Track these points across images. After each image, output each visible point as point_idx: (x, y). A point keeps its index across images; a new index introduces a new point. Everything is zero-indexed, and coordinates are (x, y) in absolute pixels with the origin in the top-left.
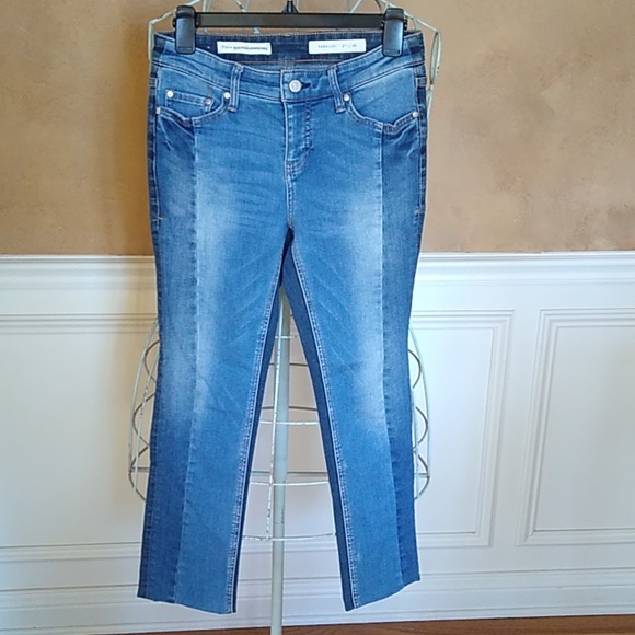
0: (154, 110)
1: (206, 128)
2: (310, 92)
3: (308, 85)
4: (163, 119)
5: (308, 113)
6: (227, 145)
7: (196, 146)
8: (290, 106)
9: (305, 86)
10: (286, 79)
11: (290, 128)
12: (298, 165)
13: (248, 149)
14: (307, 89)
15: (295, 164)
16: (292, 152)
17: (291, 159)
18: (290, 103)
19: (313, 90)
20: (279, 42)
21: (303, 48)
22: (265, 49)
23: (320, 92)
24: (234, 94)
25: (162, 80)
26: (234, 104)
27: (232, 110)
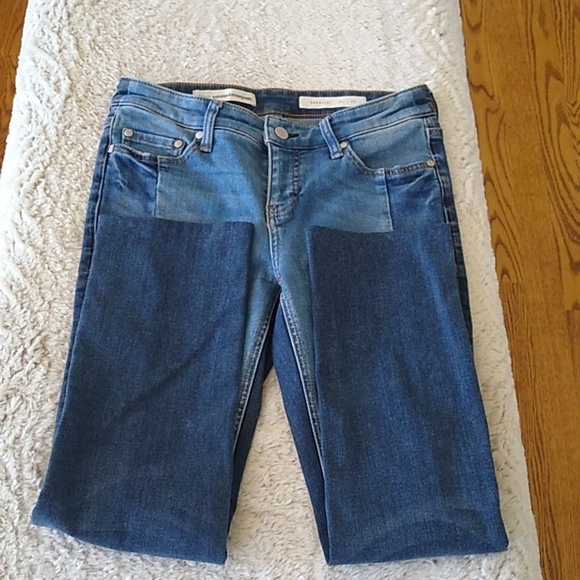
0: (107, 148)
2: (298, 141)
3: (296, 135)
4: (117, 157)
8: (276, 148)
9: (292, 135)
10: (271, 123)
11: (273, 171)
12: (283, 210)
14: (294, 139)
15: (280, 208)
16: (276, 195)
17: (274, 203)
19: (303, 138)
20: (265, 95)
21: (292, 102)
22: (249, 99)
23: (311, 141)
24: (208, 133)
25: (120, 118)
26: (206, 142)
27: (206, 151)
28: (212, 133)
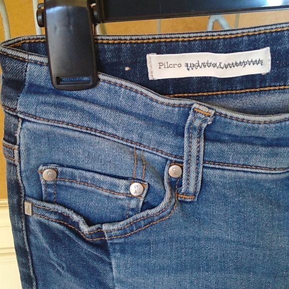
0: (21, 207)
1: (134, 244)
6: (181, 268)
7: (115, 273)
13: (223, 269)
22: (259, 62)
24: (193, 167)
25: (28, 149)
26: (191, 190)
27: (188, 200)
28: (200, 176)
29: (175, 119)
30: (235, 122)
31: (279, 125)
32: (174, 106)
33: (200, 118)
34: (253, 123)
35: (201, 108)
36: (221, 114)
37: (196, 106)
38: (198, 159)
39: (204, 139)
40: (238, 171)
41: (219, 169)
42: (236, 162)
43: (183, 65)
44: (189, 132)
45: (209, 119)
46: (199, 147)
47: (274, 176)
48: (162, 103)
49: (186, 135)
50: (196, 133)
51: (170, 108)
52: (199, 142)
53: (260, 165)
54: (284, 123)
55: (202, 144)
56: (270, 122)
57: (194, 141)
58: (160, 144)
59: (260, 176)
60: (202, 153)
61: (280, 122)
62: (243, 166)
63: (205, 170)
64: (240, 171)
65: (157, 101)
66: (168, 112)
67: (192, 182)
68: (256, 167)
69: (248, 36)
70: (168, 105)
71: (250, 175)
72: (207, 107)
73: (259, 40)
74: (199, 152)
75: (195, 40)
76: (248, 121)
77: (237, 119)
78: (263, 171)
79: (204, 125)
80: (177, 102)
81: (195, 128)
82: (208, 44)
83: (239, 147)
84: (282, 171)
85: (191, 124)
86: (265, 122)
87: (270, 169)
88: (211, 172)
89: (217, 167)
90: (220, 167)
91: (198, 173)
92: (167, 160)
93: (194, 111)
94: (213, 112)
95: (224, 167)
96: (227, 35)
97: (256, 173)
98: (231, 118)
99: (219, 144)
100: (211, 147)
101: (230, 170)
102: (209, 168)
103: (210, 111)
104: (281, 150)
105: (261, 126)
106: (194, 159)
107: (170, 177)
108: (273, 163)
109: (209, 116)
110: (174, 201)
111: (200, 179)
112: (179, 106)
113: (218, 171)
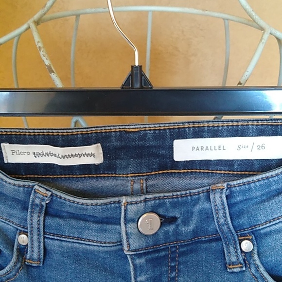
2: (177, 233)
3: (173, 220)
5: (173, 269)
8: (140, 261)
9: (166, 221)
10: (130, 215)
14: (171, 228)
18: (140, 256)
19: (183, 229)
20: (117, 144)
21: (162, 152)
22: (92, 155)
23: (195, 233)
24: (35, 237)
26: (35, 256)
27: (34, 265)
28: (42, 245)
29: (21, 197)
30: (68, 203)
31: (105, 207)
32: (19, 186)
33: (39, 198)
34: (82, 204)
35: (40, 189)
36: (57, 196)
37: (36, 187)
38: (39, 231)
39: (45, 214)
40: (73, 242)
41: (57, 240)
42: (71, 235)
43: (31, 153)
44: (32, 208)
45: (46, 199)
46: (39, 221)
47: (105, 249)
48: (10, 183)
49: (29, 210)
50: (38, 209)
51: (16, 188)
52: (39, 217)
53: (91, 238)
54: (109, 206)
55: (42, 218)
56: (97, 205)
57: (35, 216)
58: (11, 215)
59: (92, 247)
60: (42, 226)
61: (106, 204)
62: (78, 238)
63: (46, 240)
64: (75, 243)
65: (6, 182)
66: (15, 190)
67: (36, 250)
68: (89, 240)
69: (82, 134)
70: (14, 185)
71: (84, 246)
72: (46, 189)
73: (91, 138)
74: (39, 224)
75: (39, 135)
76: (78, 203)
77: (69, 201)
78: (95, 244)
79: (44, 203)
80: (21, 183)
81: (37, 205)
82: (49, 139)
83: (74, 222)
84: (112, 245)
85: (33, 201)
86: (92, 205)
87: (101, 242)
88: (51, 242)
89: (56, 238)
90: (58, 238)
91: (39, 242)
92: (17, 229)
93: (35, 192)
94: (50, 193)
95: (62, 239)
96: (64, 132)
97: (89, 245)
98: (65, 199)
99: (57, 219)
100: (50, 221)
101: (66, 241)
102: (49, 238)
103: (48, 192)
104: (109, 227)
105: (89, 207)
106: (35, 231)
107: (19, 245)
108: (102, 237)
109: (46, 197)
110: (19, 265)
111: (42, 247)
112: (24, 186)
113: (57, 242)
